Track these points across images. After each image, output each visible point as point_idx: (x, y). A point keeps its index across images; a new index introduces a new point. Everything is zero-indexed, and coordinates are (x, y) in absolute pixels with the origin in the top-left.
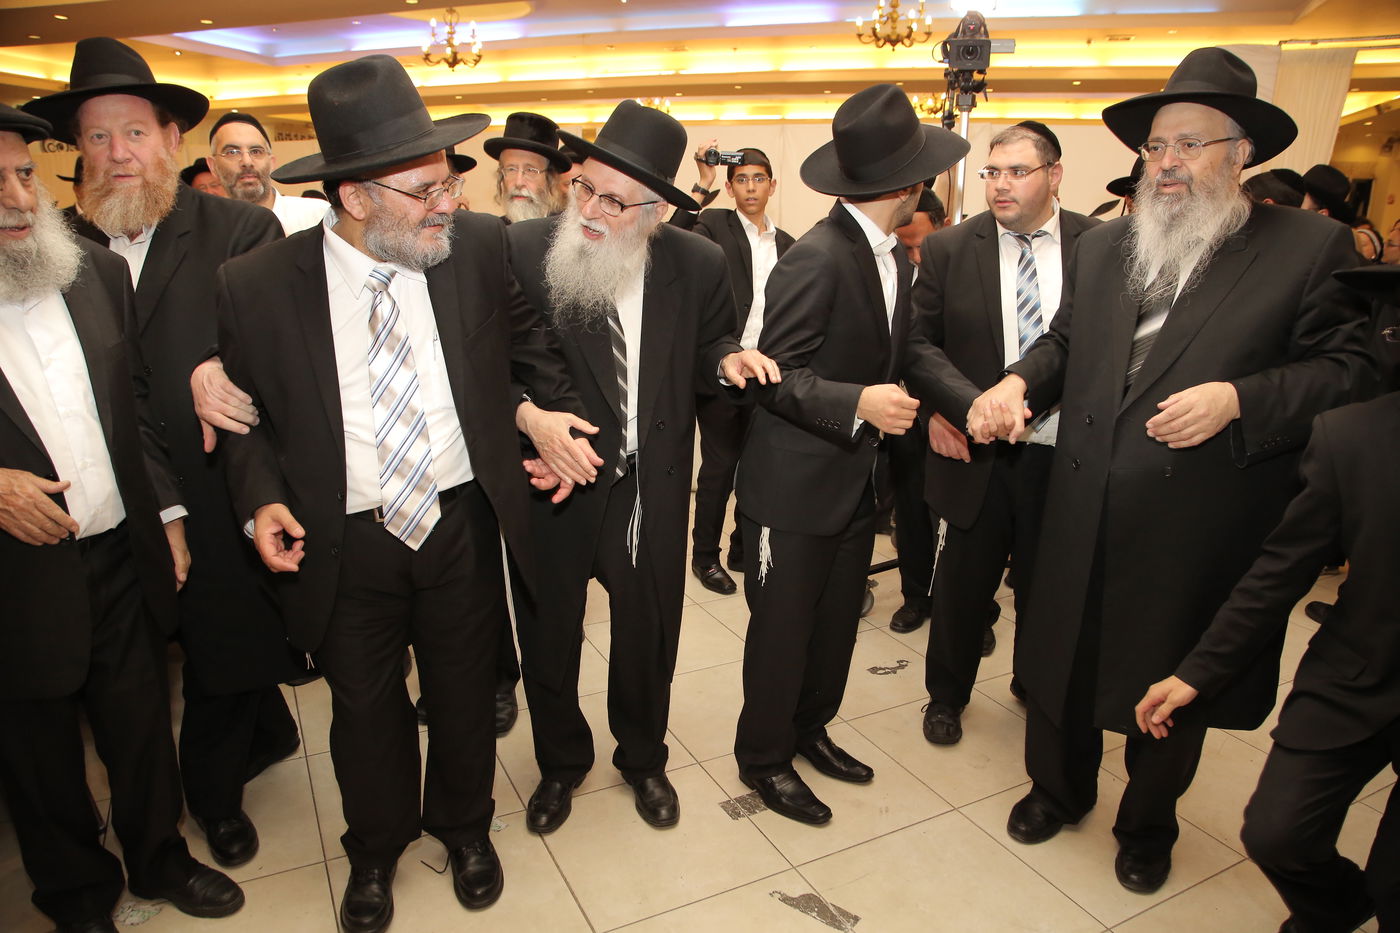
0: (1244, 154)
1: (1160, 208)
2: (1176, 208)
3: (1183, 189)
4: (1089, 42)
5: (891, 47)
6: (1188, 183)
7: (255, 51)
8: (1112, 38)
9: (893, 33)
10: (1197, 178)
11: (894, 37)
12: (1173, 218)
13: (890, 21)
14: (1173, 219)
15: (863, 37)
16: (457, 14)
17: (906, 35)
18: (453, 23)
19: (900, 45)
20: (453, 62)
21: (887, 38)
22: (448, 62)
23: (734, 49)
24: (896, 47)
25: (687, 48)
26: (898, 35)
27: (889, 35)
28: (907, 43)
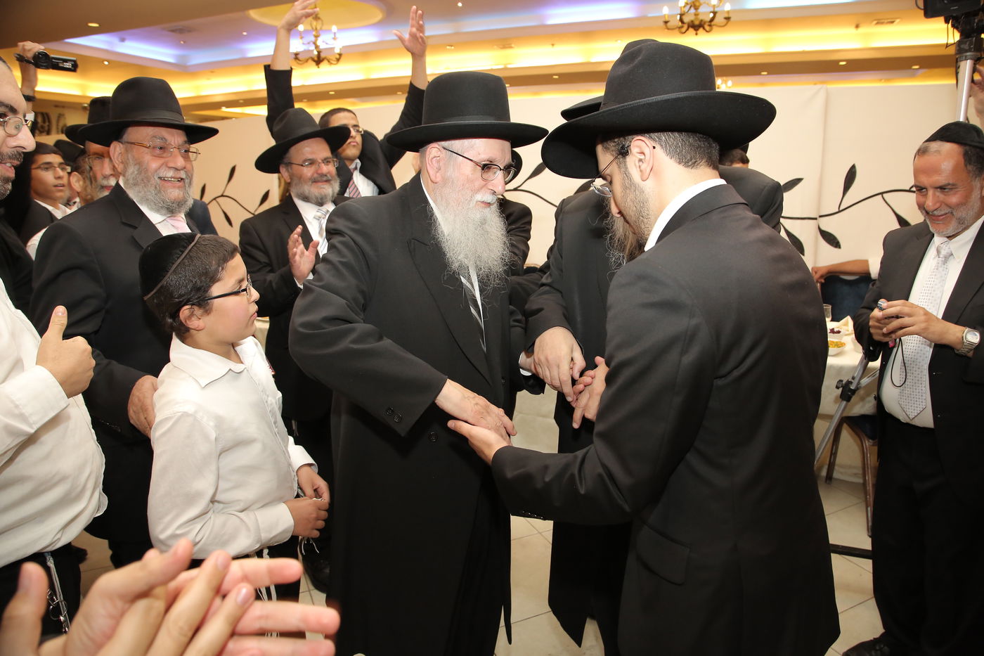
4: (857, 26)
5: (694, 32)
7: (171, 60)
8: (879, 23)
9: (696, 19)
11: (697, 23)
13: (692, 9)
15: (669, 24)
16: (322, 21)
17: (709, 20)
18: (318, 28)
19: (701, 29)
20: (318, 61)
21: (691, 24)
22: (314, 61)
23: (553, 45)
24: (698, 32)
25: (513, 45)
26: (702, 21)
27: (692, 21)
28: (707, 28)
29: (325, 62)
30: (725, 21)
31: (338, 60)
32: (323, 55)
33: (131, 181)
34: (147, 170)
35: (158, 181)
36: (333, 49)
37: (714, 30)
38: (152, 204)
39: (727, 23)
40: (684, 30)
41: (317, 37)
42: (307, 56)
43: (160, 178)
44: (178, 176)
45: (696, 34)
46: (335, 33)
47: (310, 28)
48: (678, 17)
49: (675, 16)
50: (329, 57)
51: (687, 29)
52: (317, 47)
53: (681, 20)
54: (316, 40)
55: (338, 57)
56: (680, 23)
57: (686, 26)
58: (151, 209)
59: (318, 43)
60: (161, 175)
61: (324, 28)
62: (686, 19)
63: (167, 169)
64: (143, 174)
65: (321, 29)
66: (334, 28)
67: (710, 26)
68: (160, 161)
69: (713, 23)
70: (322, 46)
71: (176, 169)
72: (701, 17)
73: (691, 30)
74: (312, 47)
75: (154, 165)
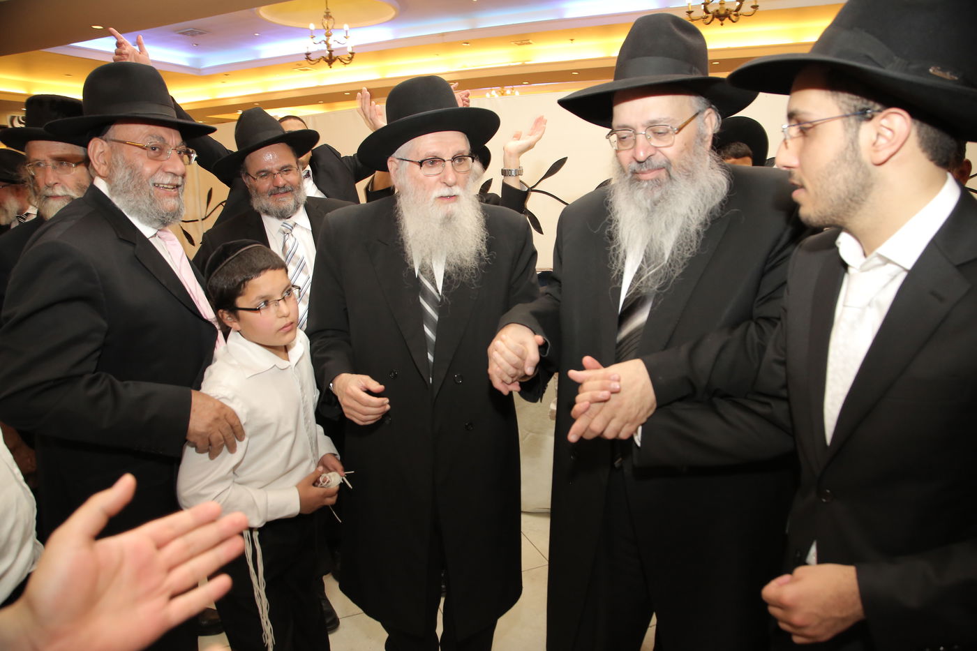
0: (711, 124)
1: (640, 194)
2: (657, 195)
3: (663, 173)
5: (720, 23)
6: (667, 167)
9: (722, 8)
10: (675, 161)
12: (655, 203)
14: (655, 205)
15: (692, 15)
16: (334, 19)
17: (735, 9)
18: (330, 27)
19: (727, 19)
20: (330, 60)
21: (716, 14)
22: (327, 61)
23: (572, 40)
24: (724, 22)
25: (530, 41)
26: (727, 10)
27: (717, 11)
28: (734, 18)
29: (338, 61)
30: (752, 10)
31: (351, 59)
32: (334, 55)
33: (120, 188)
34: (141, 175)
35: (153, 188)
36: (346, 48)
37: (740, 21)
38: (145, 216)
39: (755, 11)
40: (708, 20)
41: (328, 36)
42: (319, 56)
43: (154, 184)
44: (175, 183)
45: (722, 25)
46: (347, 32)
47: (322, 27)
48: (703, 7)
49: (699, 6)
50: (341, 56)
51: (712, 20)
52: (328, 46)
53: (706, 11)
54: (328, 40)
55: (350, 56)
56: (705, 14)
57: (710, 16)
58: (144, 221)
59: (330, 42)
60: (157, 181)
61: (335, 27)
62: (711, 9)
63: (164, 174)
64: (136, 180)
65: (333, 28)
66: (346, 27)
67: (736, 15)
68: (156, 165)
69: (739, 12)
70: (334, 46)
71: (175, 175)
72: (726, 7)
73: (716, 20)
74: (324, 47)
75: (148, 169)
